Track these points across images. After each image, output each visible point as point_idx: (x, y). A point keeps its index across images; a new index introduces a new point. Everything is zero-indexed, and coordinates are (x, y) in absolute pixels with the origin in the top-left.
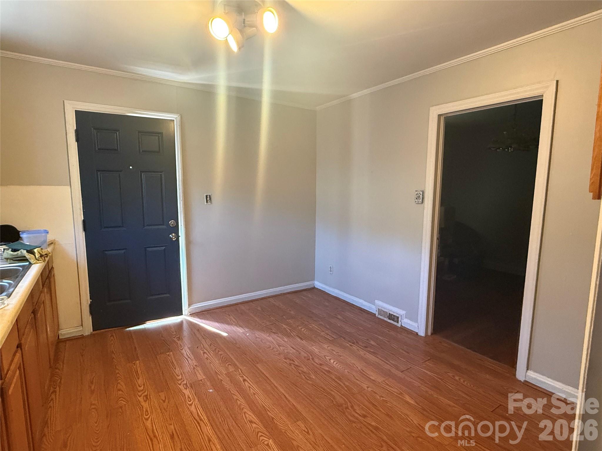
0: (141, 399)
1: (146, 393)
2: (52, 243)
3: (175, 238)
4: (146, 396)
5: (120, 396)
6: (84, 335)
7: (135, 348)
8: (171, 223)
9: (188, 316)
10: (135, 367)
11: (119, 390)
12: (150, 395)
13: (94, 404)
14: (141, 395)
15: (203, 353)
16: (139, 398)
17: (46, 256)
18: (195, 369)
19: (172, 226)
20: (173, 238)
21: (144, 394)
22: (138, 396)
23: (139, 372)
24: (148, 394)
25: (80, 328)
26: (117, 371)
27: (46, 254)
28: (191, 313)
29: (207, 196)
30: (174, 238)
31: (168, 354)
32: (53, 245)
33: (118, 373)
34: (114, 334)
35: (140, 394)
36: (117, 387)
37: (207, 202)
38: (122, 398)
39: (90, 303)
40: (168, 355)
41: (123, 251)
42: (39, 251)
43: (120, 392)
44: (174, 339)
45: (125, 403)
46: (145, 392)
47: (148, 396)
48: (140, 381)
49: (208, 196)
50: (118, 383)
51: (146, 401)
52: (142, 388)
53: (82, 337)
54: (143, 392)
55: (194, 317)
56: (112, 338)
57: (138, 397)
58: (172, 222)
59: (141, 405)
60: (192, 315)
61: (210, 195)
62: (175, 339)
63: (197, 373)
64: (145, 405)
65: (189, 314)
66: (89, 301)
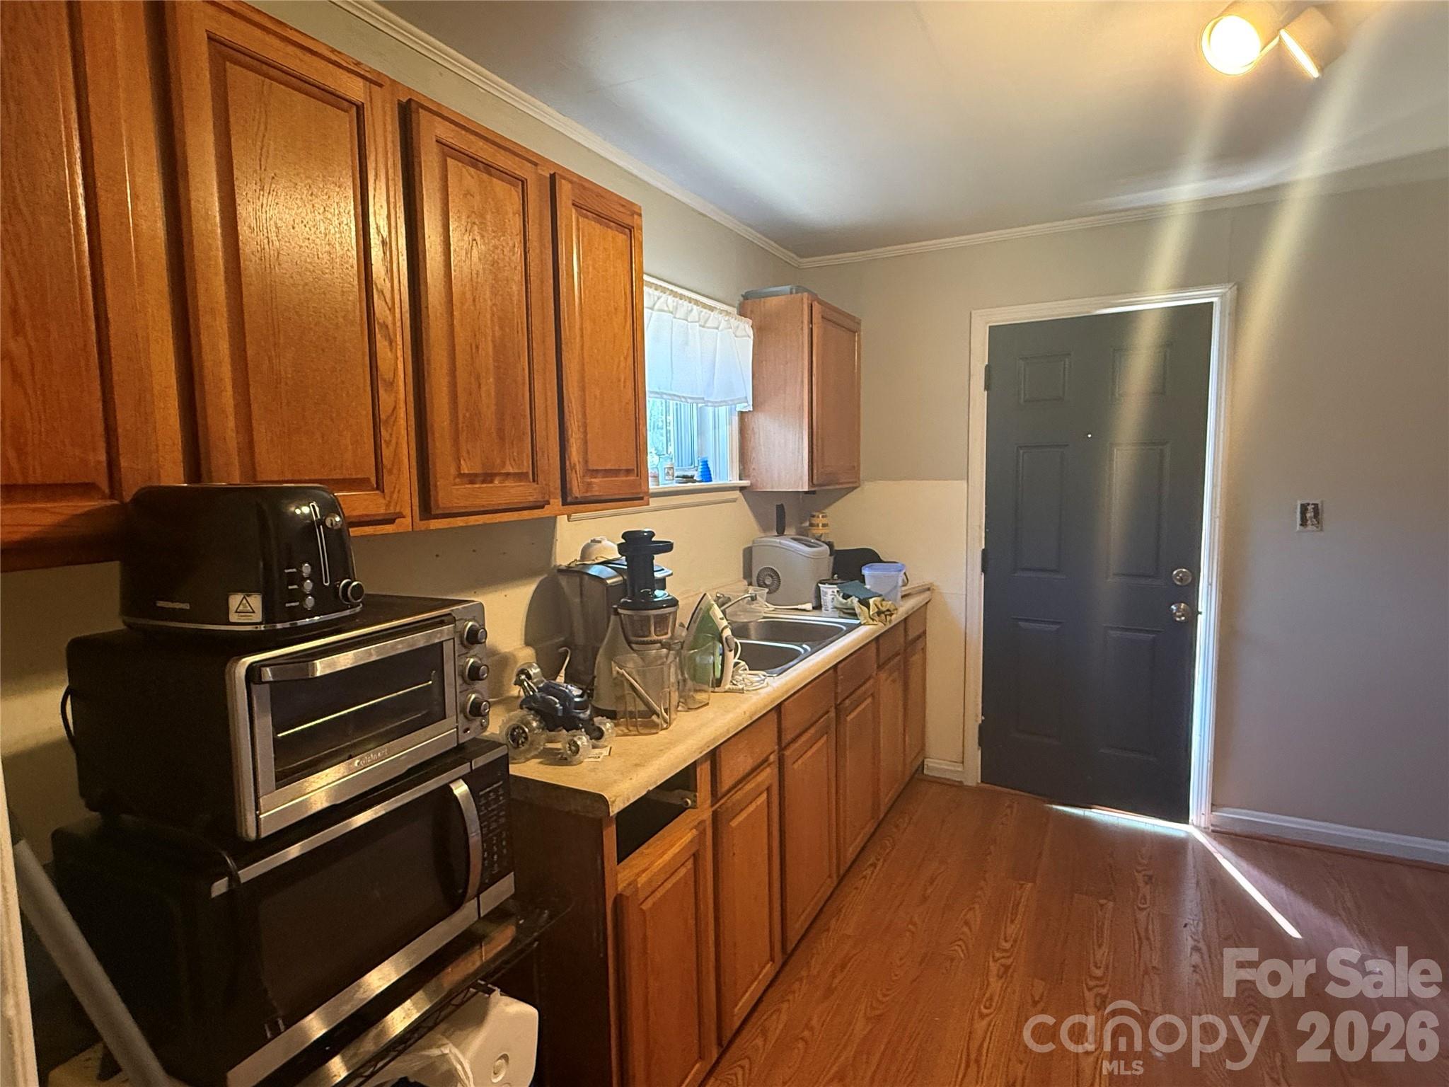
0: (994, 967)
1: (1009, 961)
2: (929, 589)
3: (1183, 615)
4: (1007, 968)
5: (962, 937)
6: (965, 783)
7: (1040, 854)
8: (1177, 574)
9: (1207, 833)
10: (1018, 892)
11: (967, 923)
12: (1014, 971)
13: (915, 924)
14: (999, 959)
15: (1192, 949)
16: (992, 964)
17: (888, 613)
18: (1146, 977)
19: (1178, 583)
20: (1178, 614)
21: (1003, 961)
22: (993, 957)
23: (1021, 909)
24: (1012, 967)
25: (958, 767)
26: (982, 883)
27: (888, 610)
28: (1218, 829)
29: (1304, 509)
30: (1180, 617)
31: (1103, 901)
32: (928, 592)
33: (982, 888)
34: (1015, 805)
35: (998, 955)
36: (965, 915)
37: (1304, 522)
38: (964, 942)
39: (980, 722)
40: (1102, 906)
41: (1054, 627)
42: (877, 603)
43: (966, 929)
44: (1136, 874)
45: (962, 955)
46: (1009, 957)
47: (1011, 970)
48: (1012, 929)
49: (1310, 508)
50: (970, 909)
51: (1002, 977)
52: (1007, 946)
53: (959, 786)
54: (1005, 954)
55: (1221, 843)
56: (1008, 811)
57: (991, 959)
58: (1181, 572)
59: (988, 980)
60: (1219, 833)
61: (1316, 505)
62: (1139, 877)
63: (1147, 986)
64: (995, 985)
65: (1211, 828)
66: (980, 718)
